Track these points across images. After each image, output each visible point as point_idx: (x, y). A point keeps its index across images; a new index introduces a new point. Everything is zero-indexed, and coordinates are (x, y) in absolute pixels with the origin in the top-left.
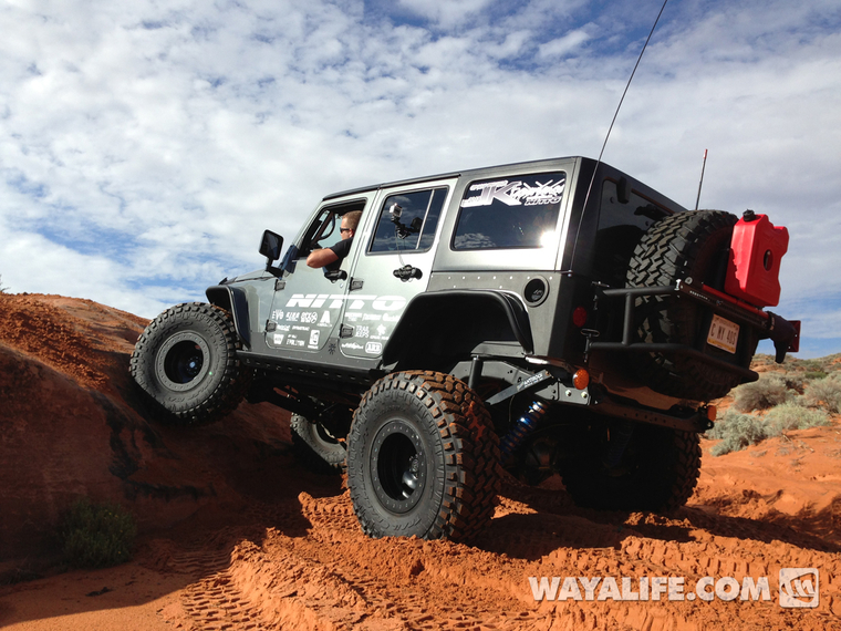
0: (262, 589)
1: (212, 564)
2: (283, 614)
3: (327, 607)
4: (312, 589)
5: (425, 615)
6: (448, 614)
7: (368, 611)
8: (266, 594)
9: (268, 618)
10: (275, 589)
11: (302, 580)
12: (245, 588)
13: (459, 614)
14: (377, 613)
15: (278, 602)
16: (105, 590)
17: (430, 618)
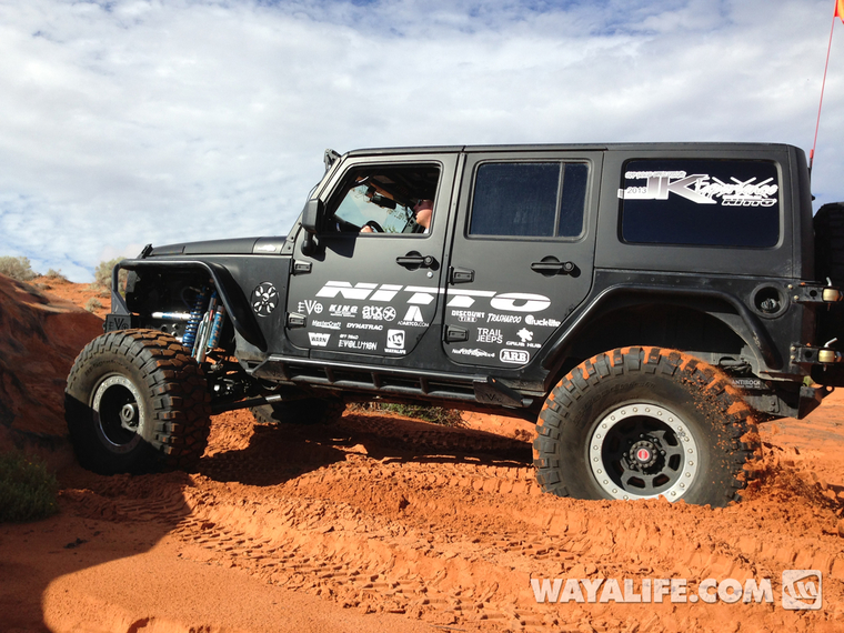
2: (335, 547)
4: (348, 523)
15: (321, 538)
16: (79, 542)
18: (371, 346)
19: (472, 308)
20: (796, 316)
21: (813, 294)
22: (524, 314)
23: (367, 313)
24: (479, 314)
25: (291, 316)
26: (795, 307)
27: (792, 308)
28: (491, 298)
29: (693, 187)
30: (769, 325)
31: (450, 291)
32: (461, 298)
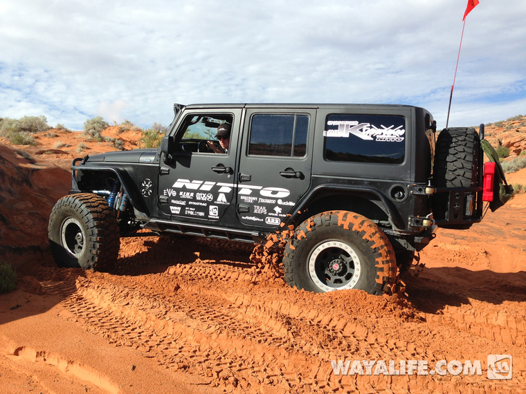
0: (108, 302)
1: (66, 289)
2: (126, 313)
3: (148, 309)
4: (136, 301)
5: (191, 309)
6: (200, 308)
7: (168, 309)
8: (112, 304)
9: (118, 315)
10: (116, 302)
11: (129, 297)
12: (96, 302)
13: (205, 308)
14: (172, 310)
15: (121, 308)
16: (18, 306)
17: (193, 310)
18: (202, 214)
19: (251, 195)
20: (412, 202)
21: (420, 190)
22: (277, 199)
23: (199, 196)
24: (254, 199)
25: (161, 197)
26: (411, 197)
27: (410, 197)
28: (260, 190)
29: (361, 130)
30: (398, 206)
31: (240, 186)
32: (245, 190)
